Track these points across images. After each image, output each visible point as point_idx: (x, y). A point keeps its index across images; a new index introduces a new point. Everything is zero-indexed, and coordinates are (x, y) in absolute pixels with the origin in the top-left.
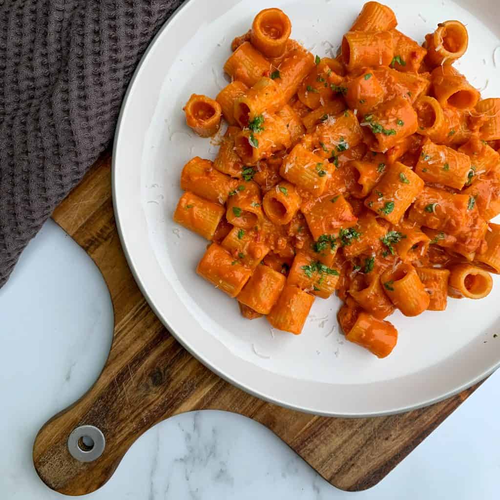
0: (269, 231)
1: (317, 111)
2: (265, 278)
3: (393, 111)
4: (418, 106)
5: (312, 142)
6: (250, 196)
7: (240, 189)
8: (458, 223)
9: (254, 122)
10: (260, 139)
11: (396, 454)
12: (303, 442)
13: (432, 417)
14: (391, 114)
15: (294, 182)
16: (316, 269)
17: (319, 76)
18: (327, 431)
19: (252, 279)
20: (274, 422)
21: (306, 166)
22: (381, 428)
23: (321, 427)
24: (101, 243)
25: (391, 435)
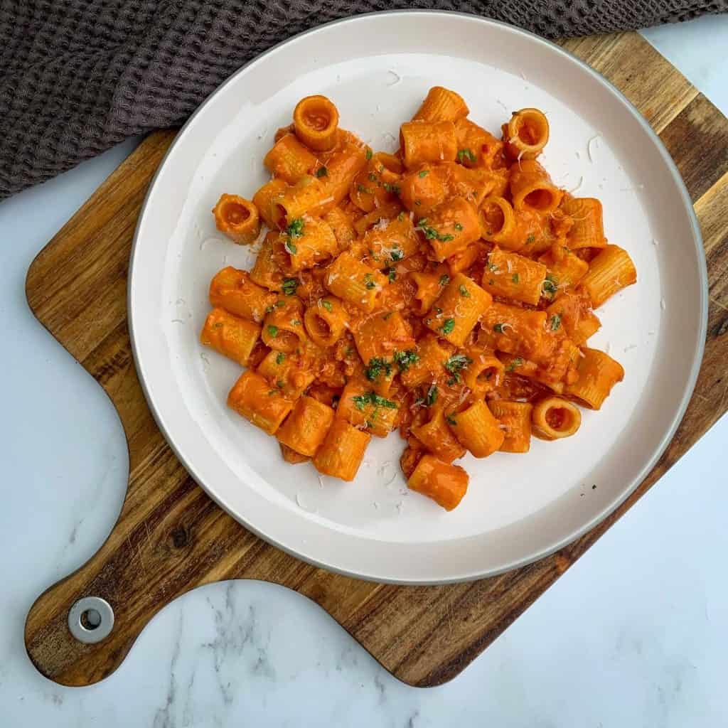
0: (314, 356)
1: (372, 214)
2: (308, 412)
3: (449, 214)
4: (484, 208)
5: (361, 250)
6: (289, 312)
7: (279, 304)
8: (532, 344)
9: (293, 226)
10: (299, 246)
11: (477, 638)
12: (360, 621)
13: (523, 593)
14: (446, 217)
15: (339, 295)
16: (370, 400)
17: (371, 174)
18: (390, 608)
19: (293, 413)
20: (324, 596)
21: (352, 277)
22: (458, 606)
23: (382, 603)
24: (116, 372)
25: (471, 615)
